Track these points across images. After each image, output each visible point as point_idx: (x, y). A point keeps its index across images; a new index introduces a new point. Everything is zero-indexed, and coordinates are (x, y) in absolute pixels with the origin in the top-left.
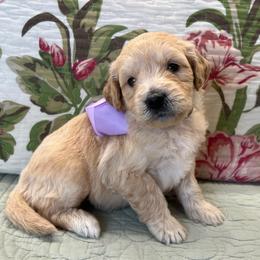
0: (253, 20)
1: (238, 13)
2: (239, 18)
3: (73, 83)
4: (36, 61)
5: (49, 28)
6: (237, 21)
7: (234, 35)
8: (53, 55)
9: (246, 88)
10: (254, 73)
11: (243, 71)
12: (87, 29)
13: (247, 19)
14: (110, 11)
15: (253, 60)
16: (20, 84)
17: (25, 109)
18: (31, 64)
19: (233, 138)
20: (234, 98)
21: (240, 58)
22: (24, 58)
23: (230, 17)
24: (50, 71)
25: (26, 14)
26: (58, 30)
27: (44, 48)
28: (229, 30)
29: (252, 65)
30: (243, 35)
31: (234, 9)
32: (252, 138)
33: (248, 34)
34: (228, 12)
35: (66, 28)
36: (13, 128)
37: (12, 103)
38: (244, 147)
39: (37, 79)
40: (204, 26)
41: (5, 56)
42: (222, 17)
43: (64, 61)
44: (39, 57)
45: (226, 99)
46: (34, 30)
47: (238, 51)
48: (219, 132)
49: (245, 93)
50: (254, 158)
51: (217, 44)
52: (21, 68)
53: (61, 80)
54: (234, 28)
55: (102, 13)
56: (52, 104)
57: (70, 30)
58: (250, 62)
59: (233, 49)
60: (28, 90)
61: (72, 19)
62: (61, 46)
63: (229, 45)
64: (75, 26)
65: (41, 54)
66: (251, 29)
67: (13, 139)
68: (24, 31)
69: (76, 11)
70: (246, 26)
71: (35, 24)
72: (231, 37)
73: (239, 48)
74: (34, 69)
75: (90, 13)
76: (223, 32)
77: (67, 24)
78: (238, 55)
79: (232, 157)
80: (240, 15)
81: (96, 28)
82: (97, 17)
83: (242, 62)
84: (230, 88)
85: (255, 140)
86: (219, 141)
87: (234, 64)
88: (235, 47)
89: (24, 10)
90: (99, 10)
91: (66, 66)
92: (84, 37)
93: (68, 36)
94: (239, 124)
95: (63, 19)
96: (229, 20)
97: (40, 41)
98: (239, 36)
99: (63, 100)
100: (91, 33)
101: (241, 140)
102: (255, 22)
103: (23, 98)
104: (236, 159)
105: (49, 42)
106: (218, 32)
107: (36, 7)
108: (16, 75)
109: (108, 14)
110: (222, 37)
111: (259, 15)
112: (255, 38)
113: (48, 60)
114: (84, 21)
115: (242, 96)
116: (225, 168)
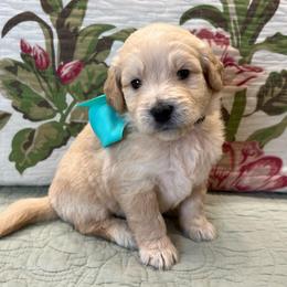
0: (252, 16)
1: (236, 8)
2: (238, 14)
3: (58, 87)
4: (17, 64)
5: (31, 28)
6: (236, 18)
7: (232, 34)
8: (36, 57)
9: (245, 90)
10: (254, 73)
11: (241, 72)
12: (72, 29)
13: (247, 16)
14: (96, 8)
15: (253, 61)
17: (6, 115)
18: (12, 68)
19: (233, 145)
20: (233, 100)
21: (239, 58)
22: (5, 61)
23: (228, 14)
24: (33, 75)
25: (6, 13)
26: (41, 31)
27: (25, 50)
28: (227, 28)
29: (252, 65)
30: (242, 33)
31: (231, 5)
32: (254, 144)
33: (248, 32)
34: (225, 8)
35: (49, 28)
38: (246, 155)
39: (19, 83)
40: (200, 23)
42: (218, 13)
43: (48, 63)
44: (21, 60)
46: (15, 31)
47: (237, 51)
49: (245, 96)
50: (256, 167)
51: (213, 44)
53: (45, 84)
54: (232, 25)
55: (88, 12)
56: (36, 110)
57: (54, 30)
58: (249, 63)
59: (230, 48)
60: (10, 95)
61: (56, 18)
62: (44, 47)
63: (227, 44)
64: (59, 26)
65: (23, 56)
66: (250, 26)
68: (5, 32)
69: (60, 10)
70: (245, 24)
71: (15, 24)
72: (228, 35)
73: (238, 47)
74: (15, 72)
75: (75, 11)
76: (220, 30)
77: (50, 24)
78: (236, 55)
79: (233, 165)
80: (238, 11)
81: (82, 28)
82: (83, 16)
83: (241, 62)
84: (228, 91)
85: (258, 147)
87: (231, 65)
88: (233, 46)
89: (5, 9)
90: (85, 8)
91: (49, 69)
92: (69, 37)
93: (52, 37)
94: (239, 129)
95: (46, 18)
96: (226, 17)
97: (22, 42)
98: (237, 34)
99: (48, 106)
100: (76, 33)
101: (242, 147)
102: (255, 19)
103: (4, 103)
104: (238, 168)
105: (31, 43)
106: (214, 30)
109: (95, 12)
110: (219, 36)
111: (260, 11)
112: (255, 36)
113: (30, 63)
114: (68, 20)
115: (241, 99)
116: (225, 177)
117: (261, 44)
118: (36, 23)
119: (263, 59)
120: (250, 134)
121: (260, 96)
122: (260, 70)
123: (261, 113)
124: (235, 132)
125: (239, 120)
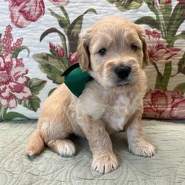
0: (173, 20)
1: (164, 17)
2: (165, 20)
4: (48, 55)
5: (55, 36)
6: (163, 22)
7: (162, 31)
8: (57, 51)
9: (171, 62)
10: (175, 52)
11: (168, 52)
12: (75, 35)
13: (170, 20)
14: (87, 23)
15: (174, 45)
16: (41, 68)
17: (44, 82)
18: (46, 57)
19: (166, 93)
20: (164, 68)
21: (167, 44)
22: (42, 54)
23: (159, 20)
24: (56, 60)
25: (42, 30)
26: (59, 37)
27: (52, 47)
28: (159, 28)
29: (174, 48)
30: (168, 31)
31: (161, 15)
32: (178, 92)
33: (171, 29)
34: (158, 17)
35: (63, 35)
36: (38, 93)
37: (37, 79)
38: (174, 98)
39: (49, 65)
41: (31, 54)
42: (154, 20)
43: (63, 53)
44: (50, 53)
45: (159, 69)
46: (46, 38)
47: (165, 40)
48: (157, 90)
49: (171, 65)
50: (180, 105)
51: (151, 37)
52: (40, 60)
53: (63, 65)
54: (162, 26)
55: (83, 25)
57: (66, 37)
58: (172, 46)
59: (161, 39)
60: (45, 71)
61: (67, 30)
62: (61, 46)
63: (159, 37)
64: (69, 34)
65: (51, 51)
66: (172, 26)
67: (39, 99)
68: (41, 39)
69: (69, 25)
70: (169, 25)
71: (46, 35)
72: (159, 32)
73: (165, 38)
74: (47, 60)
75: (77, 25)
76: (155, 29)
77: (64, 33)
78: (164, 42)
79: (167, 105)
80: (165, 18)
82: (81, 28)
83: (168, 47)
84: (161, 63)
85: (180, 93)
86: (157, 95)
87: (162, 48)
88: (163, 38)
90: (81, 24)
91: (64, 57)
93: (65, 40)
94: (169, 84)
95: (62, 30)
96: (158, 22)
97: (50, 44)
98: (165, 31)
100: (77, 37)
101: (171, 94)
102: (175, 22)
103: (43, 76)
104: (170, 106)
105: (55, 44)
106: (152, 30)
107: (46, 25)
108: (38, 64)
109: (87, 25)
110: (154, 33)
111: (177, 17)
112: (175, 32)
113: (55, 54)
114: (73, 31)
115: (169, 67)
116: (163, 111)
117: (179, 35)
118: (57, 33)
119: (181, 44)
120: (175, 86)
121: (180, 65)
122: (179, 50)
123: (181, 74)
124: (167, 86)
125: (168, 79)
